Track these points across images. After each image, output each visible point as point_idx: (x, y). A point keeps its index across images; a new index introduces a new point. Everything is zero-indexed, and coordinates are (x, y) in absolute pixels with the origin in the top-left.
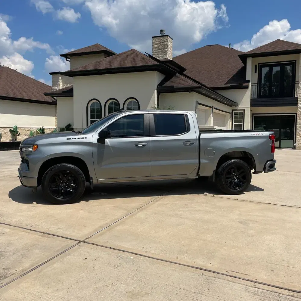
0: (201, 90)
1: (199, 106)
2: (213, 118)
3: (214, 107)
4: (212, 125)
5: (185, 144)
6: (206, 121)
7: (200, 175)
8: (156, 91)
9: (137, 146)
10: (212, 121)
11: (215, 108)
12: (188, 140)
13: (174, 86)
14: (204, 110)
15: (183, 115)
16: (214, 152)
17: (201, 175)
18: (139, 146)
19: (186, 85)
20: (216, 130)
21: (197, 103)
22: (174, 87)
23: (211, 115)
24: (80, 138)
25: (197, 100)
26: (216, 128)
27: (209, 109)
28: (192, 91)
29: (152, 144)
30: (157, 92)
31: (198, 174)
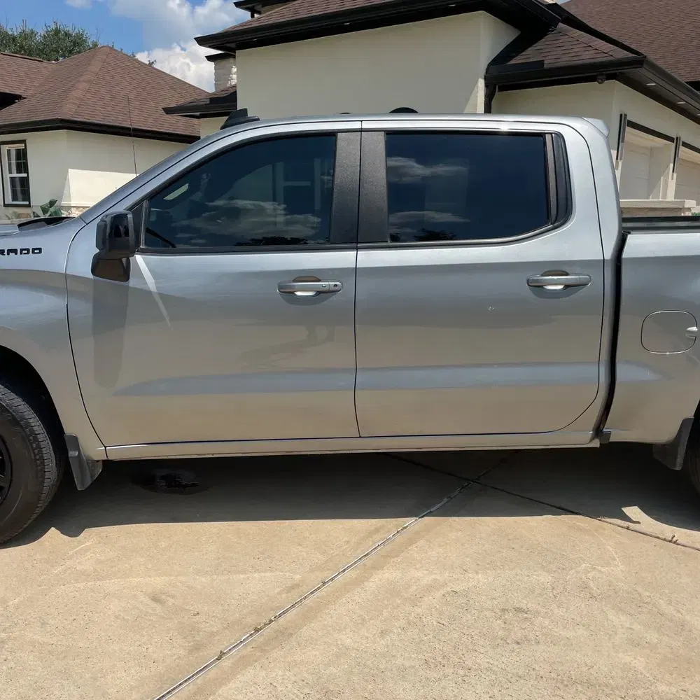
0: (643, 72)
1: (630, 132)
2: (675, 175)
3: (684, 139)
4: (671, 197)
5: (537, 287)
6: (652, 185)
7: (609, 435)
8: (481, 83)
9: (288, 293)
10: (672, 184)
11: (685, 145)
12: (557, 268)
13: (546, 62)
14: (646, 148)
15: (541, 135)
16: (695, 329)
17: (612, 439)
18: (299, 293)
19: (588, 57)
20: (688, 214)
21: (626, 123)
22: (545, 66)
23: (672, 165)
24: (10, 251)
25: (625, 111)
26: (689, 209)
27: (665, 145)
28: (610, 77)
29: (365, 286)
30: (487, 86)
31: (598, 431)
